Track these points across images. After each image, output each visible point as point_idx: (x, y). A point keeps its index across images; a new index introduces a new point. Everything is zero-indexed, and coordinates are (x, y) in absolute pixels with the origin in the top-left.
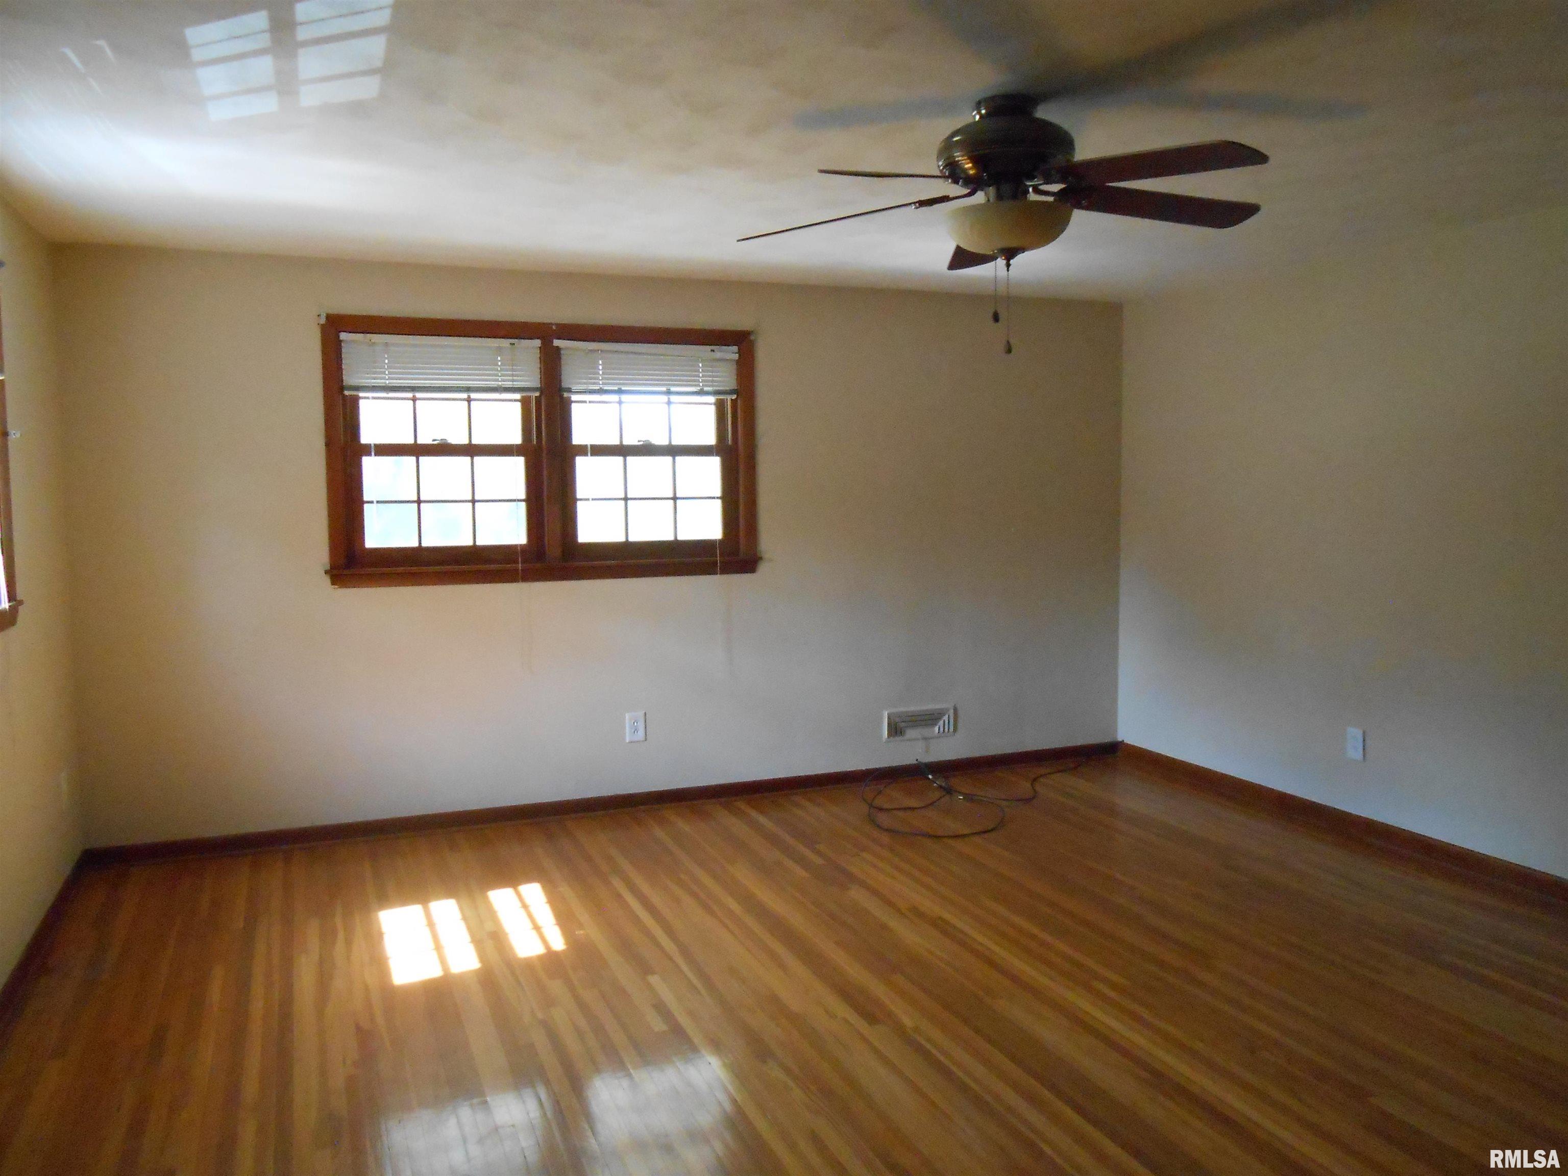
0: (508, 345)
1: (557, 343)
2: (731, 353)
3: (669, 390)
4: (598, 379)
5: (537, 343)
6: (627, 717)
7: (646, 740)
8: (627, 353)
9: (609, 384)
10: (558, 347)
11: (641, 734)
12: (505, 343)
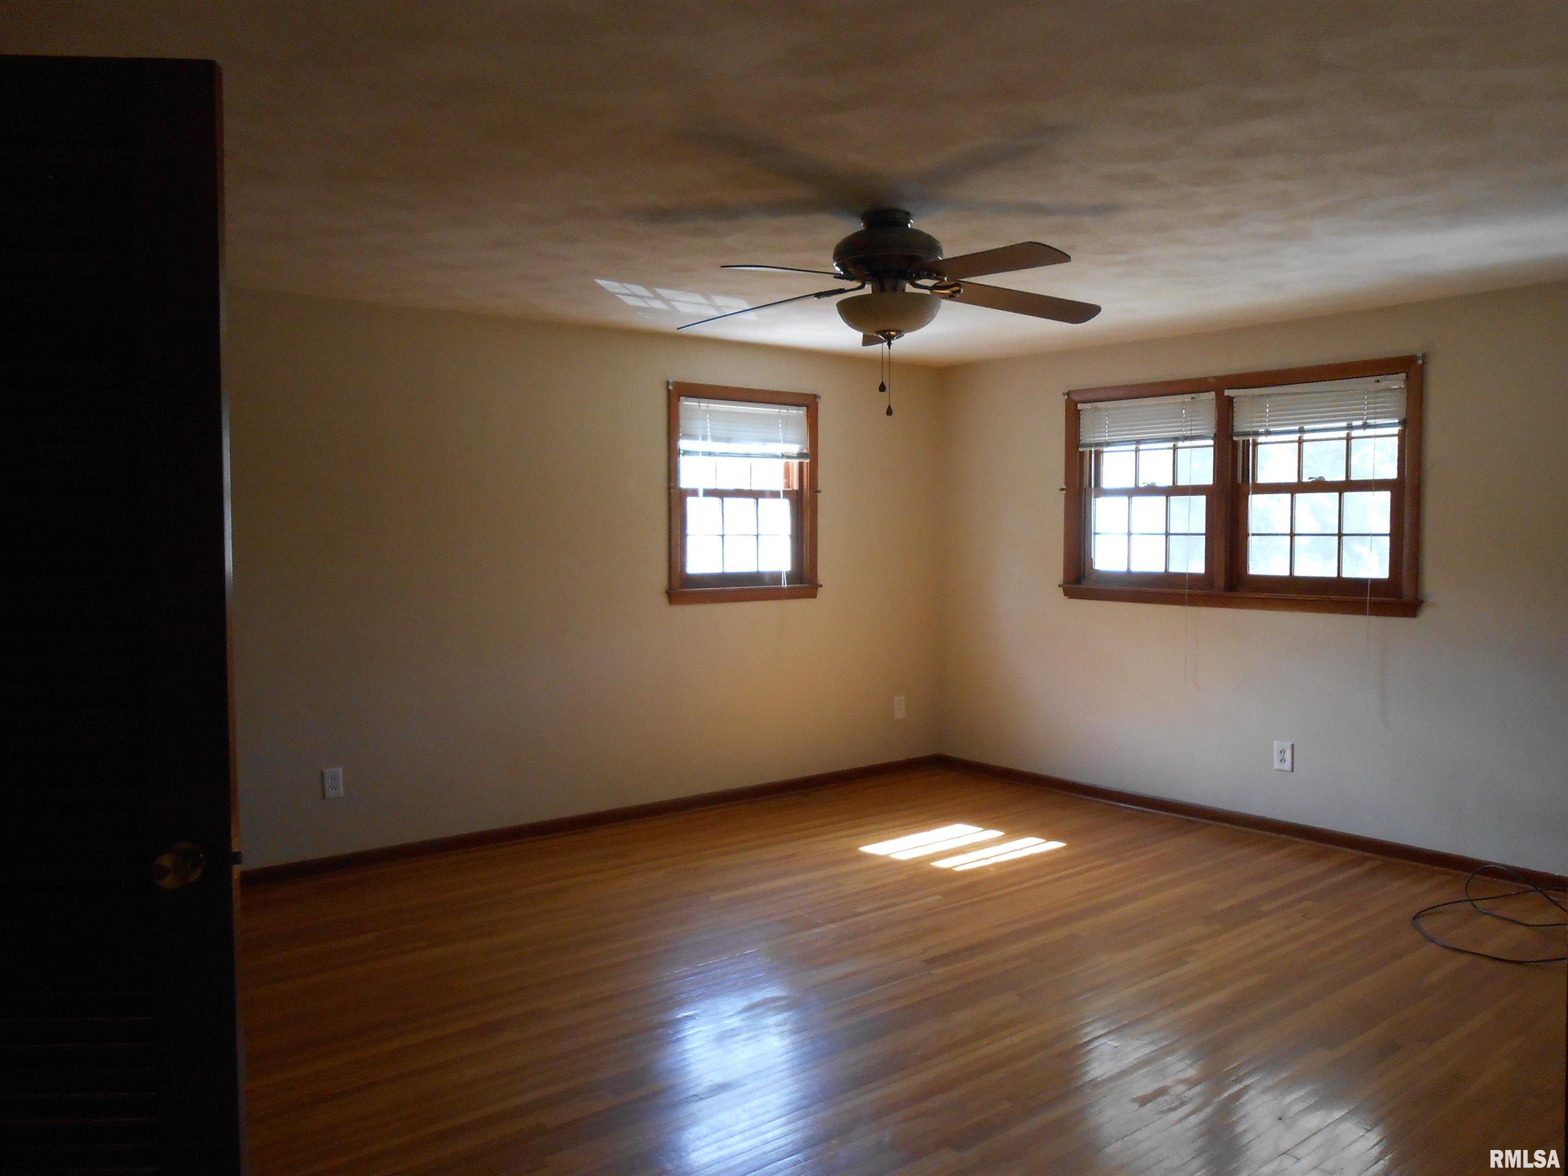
0: (1190, 400)
1: (1227, 393)
2: (1396, 382)
3: (1351, 424)
4: (1265, 421)
5: (1212, 395)
6: (1275, 746)
7: (1293, 770)
8: (1286, 394)
9: (1273, 426)
10: (1228, 396)
11: (1287, 766)
12: (1187, 398)
